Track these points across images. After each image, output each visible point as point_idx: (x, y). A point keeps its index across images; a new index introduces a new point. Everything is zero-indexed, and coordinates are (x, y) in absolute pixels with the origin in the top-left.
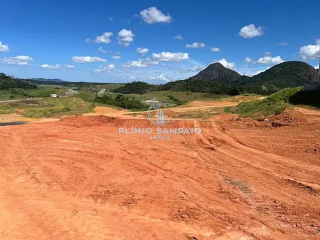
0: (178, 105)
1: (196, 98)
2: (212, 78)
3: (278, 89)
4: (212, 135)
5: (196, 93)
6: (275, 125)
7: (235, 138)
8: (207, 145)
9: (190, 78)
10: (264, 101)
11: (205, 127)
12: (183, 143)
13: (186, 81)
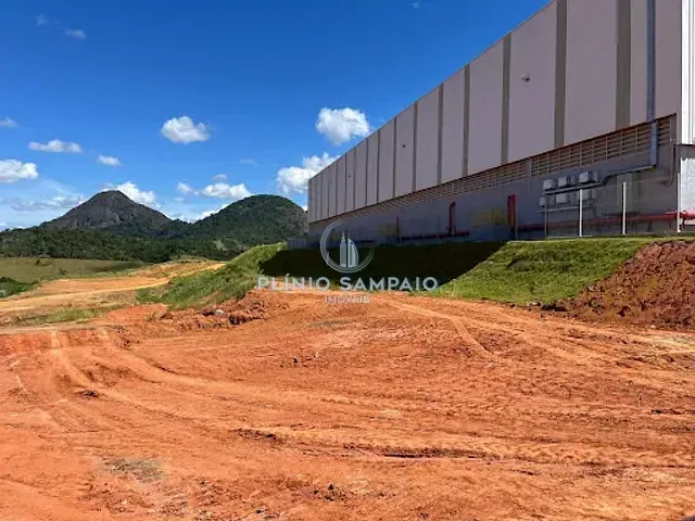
0: (12, 294)
1: (63, 273)
2: (104, 225)
3: (245, 248)
4: (98, 359)
5: (64, 260)
6: (235, 321)
7: (151, 360)
8: (79, 386)
9: (45, 224)
10: (221, 273)
11: (80, 343)
12: (15, 392)
13: (35, 230)
